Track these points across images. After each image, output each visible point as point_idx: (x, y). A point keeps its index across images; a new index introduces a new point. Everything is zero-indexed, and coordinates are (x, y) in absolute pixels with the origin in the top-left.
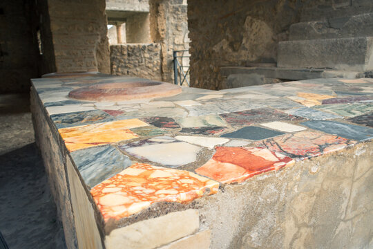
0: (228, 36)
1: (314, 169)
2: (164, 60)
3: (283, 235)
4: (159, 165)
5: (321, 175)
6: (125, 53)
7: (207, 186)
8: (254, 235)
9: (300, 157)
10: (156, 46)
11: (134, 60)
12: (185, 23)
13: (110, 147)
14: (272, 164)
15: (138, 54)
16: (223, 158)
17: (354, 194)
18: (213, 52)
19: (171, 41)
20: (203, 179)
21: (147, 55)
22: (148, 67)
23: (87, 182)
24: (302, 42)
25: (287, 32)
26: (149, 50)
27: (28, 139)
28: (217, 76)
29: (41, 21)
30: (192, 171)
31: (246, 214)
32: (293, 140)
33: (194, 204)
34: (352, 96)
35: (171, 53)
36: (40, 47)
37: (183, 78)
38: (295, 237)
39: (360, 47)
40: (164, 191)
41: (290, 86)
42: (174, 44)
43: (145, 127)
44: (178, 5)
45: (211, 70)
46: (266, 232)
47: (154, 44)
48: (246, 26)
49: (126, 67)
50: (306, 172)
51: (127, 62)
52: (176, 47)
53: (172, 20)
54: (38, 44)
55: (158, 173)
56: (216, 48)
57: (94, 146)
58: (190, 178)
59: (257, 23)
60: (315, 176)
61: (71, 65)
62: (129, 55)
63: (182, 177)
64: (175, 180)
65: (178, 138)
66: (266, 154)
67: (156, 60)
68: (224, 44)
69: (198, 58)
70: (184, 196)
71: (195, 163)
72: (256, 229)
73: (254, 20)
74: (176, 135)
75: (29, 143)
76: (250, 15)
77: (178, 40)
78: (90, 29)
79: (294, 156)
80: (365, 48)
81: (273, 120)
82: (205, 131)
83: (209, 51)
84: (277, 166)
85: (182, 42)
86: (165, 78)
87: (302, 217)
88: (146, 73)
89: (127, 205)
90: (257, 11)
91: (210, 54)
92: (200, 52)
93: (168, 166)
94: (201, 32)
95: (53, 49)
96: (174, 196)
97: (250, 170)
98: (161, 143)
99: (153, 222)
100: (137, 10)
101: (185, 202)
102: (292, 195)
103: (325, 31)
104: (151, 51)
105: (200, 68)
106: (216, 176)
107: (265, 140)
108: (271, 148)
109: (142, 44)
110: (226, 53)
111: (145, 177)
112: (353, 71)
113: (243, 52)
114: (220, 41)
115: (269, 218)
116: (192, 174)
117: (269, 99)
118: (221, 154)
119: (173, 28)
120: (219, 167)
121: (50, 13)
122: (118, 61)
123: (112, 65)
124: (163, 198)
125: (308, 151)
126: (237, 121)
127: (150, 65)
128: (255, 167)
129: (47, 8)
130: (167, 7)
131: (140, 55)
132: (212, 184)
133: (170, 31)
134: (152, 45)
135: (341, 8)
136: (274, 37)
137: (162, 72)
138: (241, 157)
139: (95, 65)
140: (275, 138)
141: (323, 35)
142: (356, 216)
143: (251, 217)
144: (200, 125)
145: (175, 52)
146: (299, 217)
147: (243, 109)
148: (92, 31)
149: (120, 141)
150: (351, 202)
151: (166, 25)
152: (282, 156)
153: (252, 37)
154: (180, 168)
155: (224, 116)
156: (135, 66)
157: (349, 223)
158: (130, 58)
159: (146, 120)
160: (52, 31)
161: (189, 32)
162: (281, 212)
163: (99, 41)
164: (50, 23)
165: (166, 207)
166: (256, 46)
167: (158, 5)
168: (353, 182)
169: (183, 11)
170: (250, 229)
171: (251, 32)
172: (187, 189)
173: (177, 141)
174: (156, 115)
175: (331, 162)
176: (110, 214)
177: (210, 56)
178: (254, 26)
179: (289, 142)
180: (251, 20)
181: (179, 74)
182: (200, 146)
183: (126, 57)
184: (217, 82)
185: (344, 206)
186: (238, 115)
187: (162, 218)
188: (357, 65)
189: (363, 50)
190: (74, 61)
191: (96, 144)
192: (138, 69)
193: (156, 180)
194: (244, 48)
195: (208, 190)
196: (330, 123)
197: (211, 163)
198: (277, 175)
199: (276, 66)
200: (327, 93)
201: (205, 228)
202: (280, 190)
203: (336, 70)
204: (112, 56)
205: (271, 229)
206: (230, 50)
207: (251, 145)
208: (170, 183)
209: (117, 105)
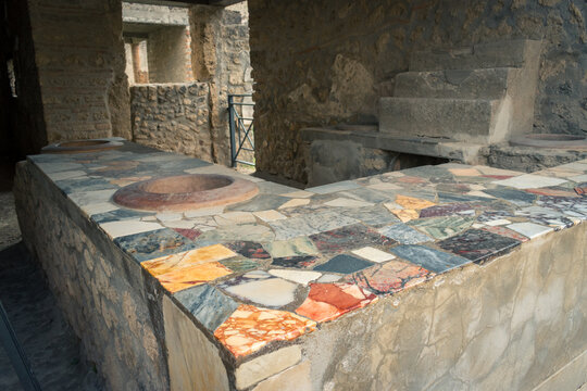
0: (310, 81)
1: (396, 303)
2: (214, 108)
3: (371, 362)
4: (263, 306)
5: (403, 307)
6: (154, 98)
7: (308, 326)
8: (345, 363)
9: (383, 293)
10: (202, 87)
11: (168, 109)
12: (245, 53)
13: (209, 287)
14: (359, 302)
15: (173, 100)
16: (318, 297)
17: (436, 321)
18: (289, 101)
19: (224, 79)
20: (303, 319)
21: (188, 101)
22: (190, 119)
23: (207, 326)
24: (412, 101)
25: (393, 80)
26: (191, 94)
27: (7, 237)
28: (295, 136)
29: (16, 48)
30: (293, 311)
31: (338, 345)
32: (381, 273)
33: (298, 340)
34: (455, 202)
35: (224, 97)
36: (13, 85)
37: (243, 135)
38: (381, 363)
39: (483, 113)
40: (273, 332)
41: (390, 181)
42: (229, 83)
43: (234, 258)
44: (235, 25)
45: (286, 128)
46: (355, 360)
47: (199, 84)
48: (336, 67)
49: (155, 120)
50: (389, 306)
51: (157, 111)
52: (232, 88)
53: (225, 48)
54: (9, 81)
55: (264, 315)
56: (294, 96)
57: (191, 285)
58: (293, 319)
59: (351, 65)
60: (397, 309)
61: (69, 118)
62: (159, 101)
63: (285, 318)
64: (281, 322)
65: (272, 272)
66: (354, 291)
67: (202, 107)
68: (305, 90)
69: (267, 109)
70: (290, 335)
71: (294, 303)
72: (346, 357)
73: (348, 60)
74: (270, 269)
75: (9, 244)
76: (341, 52)
77: (236, 78)
78: (98, 62)
79: (378, 293)
80: (489, 114)
81: (364, 245)
82: (296, 262)
83: (282, 100)
84: (363, 303)
85: (240, 81)
86: (216, 135)
87: (387, 345)
88: (187, 128)
89: (249, 345)
90: (351, 48)
91: (285, 104)
92: (269, 99)
93: (271, 308)
94: (270, 71)
95: (40, 93)
96: (283, 335)
97: (341, 309)
98: (257, 279)
99: (268, 356)
100: (167, 21)
101: (291, 340)
102: (377, 326)
103: (440, 87)
104: (194, 95)
105: (270, 123)
106: (314, 316)
107: (355, 273)
108: (360, 283)
109: (179, 85)
110: (308, 104)
111: (255, 319)
112: (475, 143)
113: (333, 104)
114: (299, 85)
115: (358, 348)
116: (293, 315)
117: (363, 208)
118: (316, 293)
119: (228, 59)
120: (315, 306)
121: (34, 37)
122: (142, 111)
123: (133, 117)
124: (274, 338)
125: (391, 286)
126: (328, 247)
127: (193, 116)
128: (345, 305)
129: (29, 29)
130: (218, 28)
131: (177, 100)
132: (311, 324)
133: (223, 65)
134: (195, 86)
135: (460, 56)
136: (376, 87)
137: (211, 127)
138: (333, 294)
139: (107, 117)
140: (364, 270)
141: (437, 91)
142: (440, 340)
143: (343, 348)
144: (290, 254)
145: (230, 97)
146: (384, 345)
147: (333, 226)
148: (101, 66)
149: (216, 277)
150: (434, 328)
151: (217, 55)
152: (368, 293)
153: (345, 83)
154: (281, 309)
155: (314, 238)
156: (170, 118)
157: (433, 348)
158: (162, 106)
159: (232, 247)
160: (38, 65)
161: (251, 69)
162: (368, 342)
163: (113, 80)
164: (34, 53)
165: (277, 345)
166: (351, 96)
167: (204, 26)
168: (434, 310)
169: (242, 35)
170: (342, 358)
171: (343, 77)
172: (292, 329)
173: (272, 277)
174: (239, 238)
175: (412, 295)
176: (239, 352)
177: (284, 106)
178: (347, 69)
179: (376, 276)
180: (343, 60)
181: (238, 130)
182: (295, 283)
183: (155, 104)
184: (295, 145)
185: (426, 332)
186: (329, 237)
187: (275, 353)
188: (480, 136)
189: (487, 117)
190: (73, 112)
191: (194, 283)
192: (174, 122)
193: (264, 321)
194: (334, 99)
195: (308, 329)
196: (419, 249)
197: (308, 302)
198: (363, 311)
199: (378, 130)
200: (429, 196)
201: (306, 359)
202: (366, 324)
203: (455, 141)
204: (134, 103)
205: (360, 357)
206: (314, 101)
207: (342, 280)
208: (277, 324)
209: (185, 219)
